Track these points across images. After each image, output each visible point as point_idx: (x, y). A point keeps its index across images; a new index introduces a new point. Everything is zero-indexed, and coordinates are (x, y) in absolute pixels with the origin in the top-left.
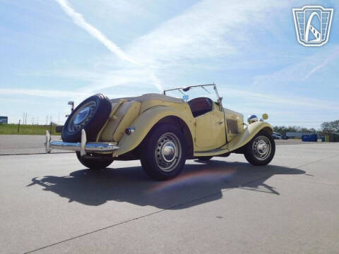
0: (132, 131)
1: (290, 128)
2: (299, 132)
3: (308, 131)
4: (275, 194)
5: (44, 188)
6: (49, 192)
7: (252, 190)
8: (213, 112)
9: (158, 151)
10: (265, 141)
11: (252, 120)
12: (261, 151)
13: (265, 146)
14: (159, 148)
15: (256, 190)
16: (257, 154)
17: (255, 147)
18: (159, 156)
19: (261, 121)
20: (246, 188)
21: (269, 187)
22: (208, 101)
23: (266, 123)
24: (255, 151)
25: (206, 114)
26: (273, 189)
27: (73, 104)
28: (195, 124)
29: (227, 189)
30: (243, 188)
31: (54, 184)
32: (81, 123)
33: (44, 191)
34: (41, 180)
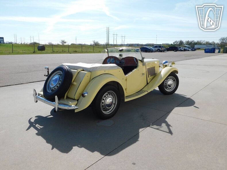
0: (86, 94)
1: (198, 42)
2: (204, 44)
3: (210, 44)
4: (170, 134)
5: (37, 132)
6: (40, 137)
7: (157, 129)
8: (138, 68)
9: (103, 103)
10: (173, 79)
11: (165, 64)
12: (170, 86)
13: (172, 82)
14: (103, 101)
15: (159, 129)
16: (167, 88)
17: (166, 84)
18: (103, 106)
19: (171, 66)
20: (154, 127)
21: (168, 125)
22: (135, 60)
23: (173, 68)
24: (166, 86)
25: (133, 71)
26: (170, 127)
27: (48, 68)
28: (126, 80)
29: (143, 129)
30: (152, 127)
31: (42, 127)
32: (55, 87)
33: (37, 136)
34: (34, 121)
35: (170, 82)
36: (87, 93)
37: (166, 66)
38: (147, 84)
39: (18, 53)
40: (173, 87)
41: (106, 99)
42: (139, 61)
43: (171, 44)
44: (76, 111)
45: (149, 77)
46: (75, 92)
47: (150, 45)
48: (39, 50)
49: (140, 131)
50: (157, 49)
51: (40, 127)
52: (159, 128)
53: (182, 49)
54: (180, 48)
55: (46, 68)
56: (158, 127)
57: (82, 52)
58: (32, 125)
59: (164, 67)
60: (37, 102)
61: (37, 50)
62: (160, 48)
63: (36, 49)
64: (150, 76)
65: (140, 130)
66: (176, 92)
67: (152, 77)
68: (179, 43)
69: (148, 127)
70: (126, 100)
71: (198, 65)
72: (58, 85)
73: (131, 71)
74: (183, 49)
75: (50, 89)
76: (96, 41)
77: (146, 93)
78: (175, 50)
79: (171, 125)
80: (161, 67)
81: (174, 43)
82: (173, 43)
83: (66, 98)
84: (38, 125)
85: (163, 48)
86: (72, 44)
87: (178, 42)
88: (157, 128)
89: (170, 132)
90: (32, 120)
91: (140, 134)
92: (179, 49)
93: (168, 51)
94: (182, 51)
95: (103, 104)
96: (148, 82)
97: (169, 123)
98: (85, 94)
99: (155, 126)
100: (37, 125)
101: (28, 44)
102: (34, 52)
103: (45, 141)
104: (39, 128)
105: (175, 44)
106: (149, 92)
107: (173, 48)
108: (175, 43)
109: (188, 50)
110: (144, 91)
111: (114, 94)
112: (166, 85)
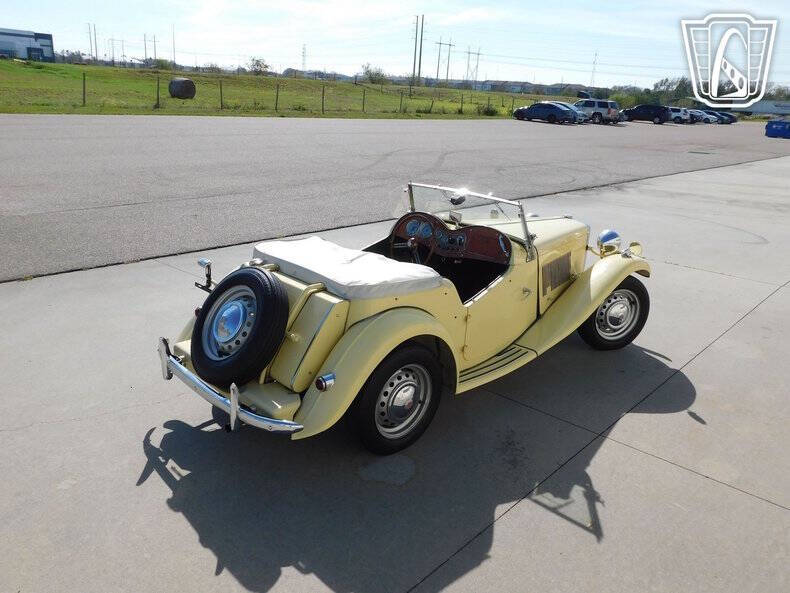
0: (330, 382)
4: (593, 537)
5: (169, 494)
6: (180, 516)
7: (554, 510)
8: (511, 274)
9: (383, 404)
10: (629, 299)
11: (606, 244)
12: (616, 321)
13: (625, 309)
14: (384, 399)
15: (561, 511)
16: (604, 326)
17: (602, 314)
18: (383, 414)
19: (625, 256)
20: (546, 502)
21: (592, 497)
22: (502, 245)
23: (635, 262)
24: (602, 321)
25: (493, 285)
26: (598, 506)
27: (209, 267)
28: (466, 319)
29: (507, 506)
30: (539, 498)
31: (185, 473)
32: (230, 341)
33: (171, 512)
34: (161, 446)
35: (619, 309)
36: (333, 377)
37: (610, 248)
38: (539, 316)
39: (102, 110)
40: (626, 325)
41: (393, 392)
42: (515, 246)
43: (647, 91)
44: (295, 437)
45: (544, 294)
46: (294, 368)
47: (570, 90)
48: (173, 96)
49: (496, 516)
50: (591, 111)
51: (179, 474)
52: (561, 506)
53: (685, 117)
54: (679, 111)
55: (200, 263)
56: (560, 501)
57: (322, 113)
58: (155, 460)
59: (603, 256)
60: (170, 377)
61: (169, 94)
62: (603, 111)
63: (165, 93)
64: (549, 289)
65: (500, 509)
66: (636, 342)
67: (558, 289)
68: (675, 87)
69: (526, 501)
70: (461, 389)
71: (731, 202)
72: (241, 339)
73: (485, 285)
74: (687, 117)
75: (213, 344)
76: (373, 68)
77: (531, 357)
78: (657, 120)
79: (602, 498)
80: (591, 249)
81: (656, 86)
82: (652, 88)
83: (265, 383)
84: (175, 465)
85: (613, 110)
86: (290, 73)
87: (672, 84)
88: (552, 505)
89: (596, 529)
90: (156, 441)
91: (499, 529)
92: (674, 115)
93: (630, 120)
94: (681, 121)
95: (384, 409)
96: (541, 312)
97: (597, 487)
98: (328, 383)
99: (548, 498)
100: (171, 464)
101: (137, 62)
102: (157, 107)
103: (195, 536)
104: (178, 478)
105: (661, 92)
106: (540, 353)
107: (652, 107)
108: (662, 88)
109: (707, 121)
110: (524, 350)
111: (422, 373)
112: (603, 317)
